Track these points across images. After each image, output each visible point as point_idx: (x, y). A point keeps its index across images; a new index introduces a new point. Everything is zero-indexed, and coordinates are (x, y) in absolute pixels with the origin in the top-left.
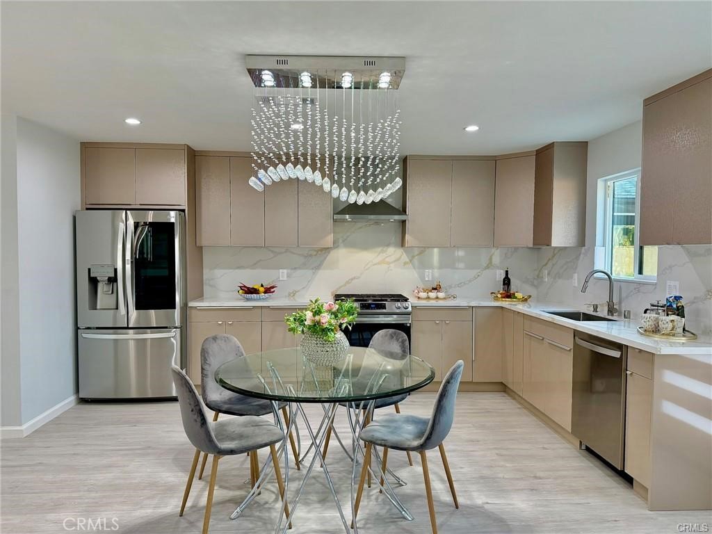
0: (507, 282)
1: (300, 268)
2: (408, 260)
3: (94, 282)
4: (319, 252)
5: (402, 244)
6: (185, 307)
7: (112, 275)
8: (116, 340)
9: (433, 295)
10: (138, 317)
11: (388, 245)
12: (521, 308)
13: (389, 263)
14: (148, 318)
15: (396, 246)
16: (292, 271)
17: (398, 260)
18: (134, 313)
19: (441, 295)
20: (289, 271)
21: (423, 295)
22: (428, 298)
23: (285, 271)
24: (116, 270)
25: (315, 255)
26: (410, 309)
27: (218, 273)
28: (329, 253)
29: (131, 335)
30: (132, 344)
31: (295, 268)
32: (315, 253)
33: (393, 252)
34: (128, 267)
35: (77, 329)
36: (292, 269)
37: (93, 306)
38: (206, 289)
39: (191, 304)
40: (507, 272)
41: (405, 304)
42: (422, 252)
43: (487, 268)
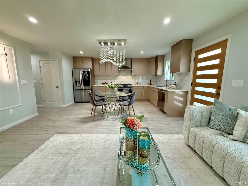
0: (150, 82)
1: (113, 79)
2: (132, 78)
3: (76, 82)
5: (131, 75)
6: (92, 86)
7: (79, 80)
8: (81, 92)
9: (136, 84)
10: (84, 88)
11: (129, 75)
12: (152, 86)
13: (129, 78)
14: (86, 88)
15: (130, 75)
17: (131, 78)
18: (83, 87)
19: (138, 84)
21: (135, 84)
22: (136, 85)
23: (110, 80)
24: (80, 79)
25: (115, 77)
26: (132, 87)
27: (98, 80)
28: (118, 77)
29: (83, 91)
30: (83, 92)
33: (130, 76)
34: (82, 79)
35: (74, 90)
37: (76, 86)
38: (96, 83)
39: (93, 86)
40: (150, 80)
41: (131, 86)
42: (135, 76)
43: (147, 79)
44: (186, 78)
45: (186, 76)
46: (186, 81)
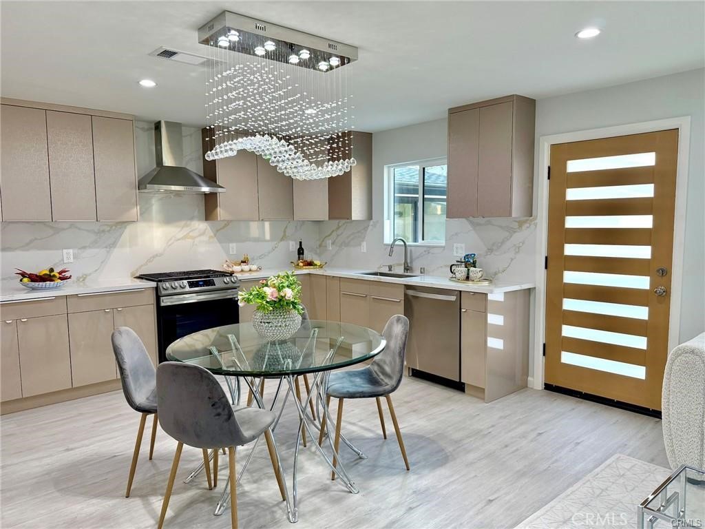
0: (301, 251)
1: (90, 247)
2: (212, 234)
4: (114, 227)
5: (207, 217)
9: (246, 268)
11: (192, 219)
13: (194, 238)
15: (200, 219)
16: (80, 251)
17: (202, 234)
20: (76, 251)
22: (242, 271)
23: (71, 251)
25: (109, 231)
28: (125, 228)
31: (84, 248)
32: (109, 228)
33: (201, 226)
36: (80, 249)
40: (301, 243)
41: (233, 278)
42: (226, 226)
43: (282, 239)
44: (518, 237)
45: (515, 232)
46: (518, 249)
